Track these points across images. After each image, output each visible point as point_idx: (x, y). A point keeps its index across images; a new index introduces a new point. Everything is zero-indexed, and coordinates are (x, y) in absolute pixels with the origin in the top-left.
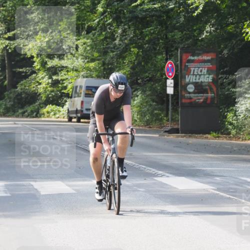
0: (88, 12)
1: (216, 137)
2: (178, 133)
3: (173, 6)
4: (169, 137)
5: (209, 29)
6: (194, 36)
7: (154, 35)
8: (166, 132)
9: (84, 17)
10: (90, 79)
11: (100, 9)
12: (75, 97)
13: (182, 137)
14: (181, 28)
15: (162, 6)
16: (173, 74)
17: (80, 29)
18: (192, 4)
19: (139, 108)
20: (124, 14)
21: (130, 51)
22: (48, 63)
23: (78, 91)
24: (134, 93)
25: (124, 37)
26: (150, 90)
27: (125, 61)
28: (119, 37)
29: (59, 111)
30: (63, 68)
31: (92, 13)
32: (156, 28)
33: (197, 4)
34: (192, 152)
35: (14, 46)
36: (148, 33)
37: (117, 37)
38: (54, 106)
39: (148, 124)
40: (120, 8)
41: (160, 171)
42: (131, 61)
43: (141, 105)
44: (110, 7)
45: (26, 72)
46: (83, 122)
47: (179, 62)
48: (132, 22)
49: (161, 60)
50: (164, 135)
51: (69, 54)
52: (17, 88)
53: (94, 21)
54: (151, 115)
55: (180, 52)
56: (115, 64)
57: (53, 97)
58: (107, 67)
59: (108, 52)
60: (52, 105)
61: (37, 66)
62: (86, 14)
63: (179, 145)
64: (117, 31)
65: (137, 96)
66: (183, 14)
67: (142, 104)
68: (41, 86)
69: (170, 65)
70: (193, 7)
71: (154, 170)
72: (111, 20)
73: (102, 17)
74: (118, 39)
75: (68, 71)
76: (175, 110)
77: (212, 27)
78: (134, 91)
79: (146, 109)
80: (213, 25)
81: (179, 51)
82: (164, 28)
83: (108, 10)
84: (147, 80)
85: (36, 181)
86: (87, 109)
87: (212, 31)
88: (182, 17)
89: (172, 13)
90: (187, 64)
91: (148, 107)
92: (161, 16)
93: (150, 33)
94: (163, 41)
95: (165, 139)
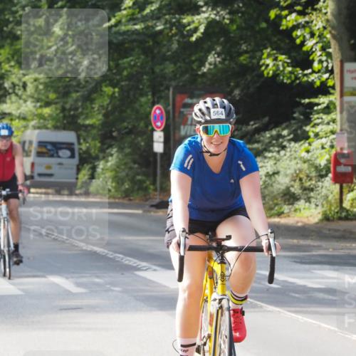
3: (162, 27)
4: (157, 214)
5: (213, 60)
6: (193, 69)
7: (135, 69)
8: (152, 206)
10: (44, 131)
14: (175, 58)
15: (147, 28)
16: (162, 124)
18: (189, 24)
19: (113, 173)
21: (101, 91)
23: (26, 148)
24: (108, 151)
26: (130, 147)
27: (94, 106)
30: (4, 115)
32: (138, 58)
33: (196, 24)
36: (126, 65)
39: (127, 195)
42: (102, 106)
43: (116, 169)
46: (33, 193)
47: (170, 108)
49: (146, 103)
50: (149, 211)
51: (13, 95)
54: (131, 182)
55: (173, 92)
58: (67, 113)
59: (70, 92)
65: (112, 155)
66: (177, 38)
67: (118, 167)
69: (158, 112)
70: (190, 29)
71: (135, 261)
77: (218, 57)
78: (107, 148)
79: (124, 174)
80: (219, 55)
81: (171, 91)
82: (149, 59)
84: (126, 133)
86: (40, 175)
87: (217, 63)
88: (175, 42)
89: (161, 37)
90: (182, 110)
91: (127, 171)
92: (146, 42)
93: (130, 65)
94: (148, 77)
95: (151, 216)
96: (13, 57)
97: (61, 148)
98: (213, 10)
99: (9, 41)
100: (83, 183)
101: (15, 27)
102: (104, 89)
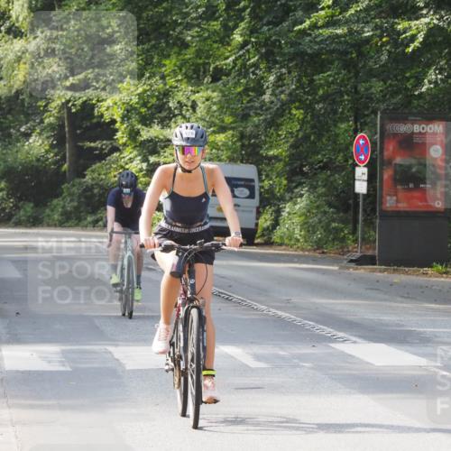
0: (214, 42)
1: (442, 273)
2: (375, 264)
3: (370, 34)
4: (357, 271)
5: (434, 77)
6: (407, 89)
7: (334, 87)
8: (351, 261)
9: (208, 51)
11: (238, 38)
13: (380, 272)
14: (382, 74)
15: (350, 33)
16: (366, 158)
17: (201, 73)
18: (405, 32)
19: (303, 218)
20: (280, 46)
21: (290, 113)
22: (142, 133)
24: (296, 190)
25: (280, 89)
26: (324, 186)
27: (280, 133)
28: (271, 90)
30: (167, 142)
31: (223, 45)
32: (338, 74)
33: (414, 32)
34: (399, 299)
35: (81, 101)
36: (322, 82)
37: (268, 88)
39: (319, 246)
40: (274, 38)
41: (340, 331)
42: (291, 133)
43: (307, 213)
44: (255, 35)
45: (102, 149)
47: (378, 136)
48: (294, 63)
49: (346, 131)
50: (348, 268)
51: (180, 117)
52: (84, 176)
53: (227, 58)
54: (325, 231)
55: (381, 117)
56: (263, 138)
58: (247, 143)
59: (250, 116)
61: (122, 137)
62: (211, 45)
63: (375, 287)
64: (267, 78)
65: (301, 196)
66: (388, 48)
67: (309, 211)
69: (361, 142)
70: (406, 37)
71: (330, 330)
72: (256, 58)
73: (241, 53)
74: (269, 92)
76: (369, 223)
77: (440, 73)
78: (296, 187)
79: (316, 219)
80: (441, 70)
81: (379, 116)
82: (352, 75)
83: (253, 40)
84: (320, 167)
85: (117, 345)
87: (439, 81)
88: (385, 53)
89: (368, 47)
91: (319, 216)
92: (347, 53)
93: (327, 82)
94: (350, 98)
95: (350, 274)
96: (181, 70)
97: (237, 186)
98: (435, 13)
99: (176, 49)
100: (264, 230)
101: (184, 31)
102: (294, 112)
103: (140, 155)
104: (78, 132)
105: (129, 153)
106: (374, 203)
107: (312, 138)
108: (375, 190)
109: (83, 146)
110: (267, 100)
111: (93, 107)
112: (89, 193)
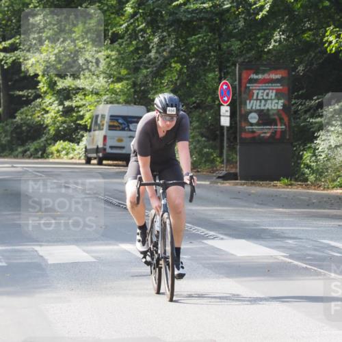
0: (113, 13)
1: (287, 185)
2: (237, 179)
3: (229, 6)
4: (224, 185)
5: (278, 37)
6: (258, 46)
7: (203, 46)
8: (219, 177)
10: (116, 105)
11: (129, 9)
12: (94, 130)
13: (241, 185)
14: (241, 36)
15: (214, 6)
16: (228, 99)
18: (255, 3)
20: (162, 16)
21: (171, 67)
22: (58, 84)
23: (99, 122)
25: (163, 48)
26: (198, 121)
27: (163, 81)
28: (155, 48)
29: (74, 150)
30: (78, 90)
31: (119, 16)
32: (206, 36)
33: (262, 3)
34: (256, 205)
35: (11, 60)
36: (194, 42)
37: (153, 47)
38: (66, 143)
39: (195, 167)
40: (156, 9)
41: (211, 231)
42: (171, 81)
44: (143, 7)
45: (28, 96)
46: (105, 165)
47: (237, 83)
48: (173, 28)
49: (213, 79)
50: (217, 183)
51: (87, 71)
52: (15, 117)
53: (121, 25)
54: (199, 155)
55: (239, 68)
56: (150, 85)
57: (65, 130)
58: (138, 89)
59: (140, 69)
60: (64, 141)
61: (43, 87)
62: (109, 16)
63: (238, 197)
64: (153, 40)
66: (243, 16)
68: (49, 115)
69: (225, 87)
70: (256, 7)
71: (203, 230)
72: (144, 25)
73: (132, 21)
74: (154, 51)
75: (85, 95)
76: (232, 148)
77: (283, 34)
80: (284, 32)
81: (237, 68)
82: (217, 36)
83: (141, 11)
84: (194, 107)
85: (41, 245)
86: (111, 147)
87: (282, 40)
88: (242, 21)
89: (228, 15)
90: (248, 85)
91: (194, 144)
92: (213, 20)
93: (198, 42)
94: (215, 54)
95: (218, 187)
97: (132, 122)
101: (89, 6)
102: (173, 65)
103: (57, 100)
104: (10, 83)
105: (49, 99)
106: (235, 133)
107: (188, 84)
108: (236, 123)
109: (13, 95)
110: (153, 57)
111: (20, 64)
112: (18, 130)
